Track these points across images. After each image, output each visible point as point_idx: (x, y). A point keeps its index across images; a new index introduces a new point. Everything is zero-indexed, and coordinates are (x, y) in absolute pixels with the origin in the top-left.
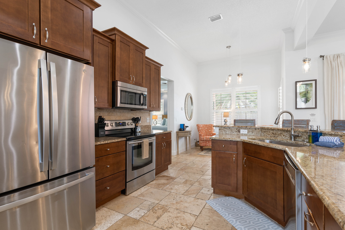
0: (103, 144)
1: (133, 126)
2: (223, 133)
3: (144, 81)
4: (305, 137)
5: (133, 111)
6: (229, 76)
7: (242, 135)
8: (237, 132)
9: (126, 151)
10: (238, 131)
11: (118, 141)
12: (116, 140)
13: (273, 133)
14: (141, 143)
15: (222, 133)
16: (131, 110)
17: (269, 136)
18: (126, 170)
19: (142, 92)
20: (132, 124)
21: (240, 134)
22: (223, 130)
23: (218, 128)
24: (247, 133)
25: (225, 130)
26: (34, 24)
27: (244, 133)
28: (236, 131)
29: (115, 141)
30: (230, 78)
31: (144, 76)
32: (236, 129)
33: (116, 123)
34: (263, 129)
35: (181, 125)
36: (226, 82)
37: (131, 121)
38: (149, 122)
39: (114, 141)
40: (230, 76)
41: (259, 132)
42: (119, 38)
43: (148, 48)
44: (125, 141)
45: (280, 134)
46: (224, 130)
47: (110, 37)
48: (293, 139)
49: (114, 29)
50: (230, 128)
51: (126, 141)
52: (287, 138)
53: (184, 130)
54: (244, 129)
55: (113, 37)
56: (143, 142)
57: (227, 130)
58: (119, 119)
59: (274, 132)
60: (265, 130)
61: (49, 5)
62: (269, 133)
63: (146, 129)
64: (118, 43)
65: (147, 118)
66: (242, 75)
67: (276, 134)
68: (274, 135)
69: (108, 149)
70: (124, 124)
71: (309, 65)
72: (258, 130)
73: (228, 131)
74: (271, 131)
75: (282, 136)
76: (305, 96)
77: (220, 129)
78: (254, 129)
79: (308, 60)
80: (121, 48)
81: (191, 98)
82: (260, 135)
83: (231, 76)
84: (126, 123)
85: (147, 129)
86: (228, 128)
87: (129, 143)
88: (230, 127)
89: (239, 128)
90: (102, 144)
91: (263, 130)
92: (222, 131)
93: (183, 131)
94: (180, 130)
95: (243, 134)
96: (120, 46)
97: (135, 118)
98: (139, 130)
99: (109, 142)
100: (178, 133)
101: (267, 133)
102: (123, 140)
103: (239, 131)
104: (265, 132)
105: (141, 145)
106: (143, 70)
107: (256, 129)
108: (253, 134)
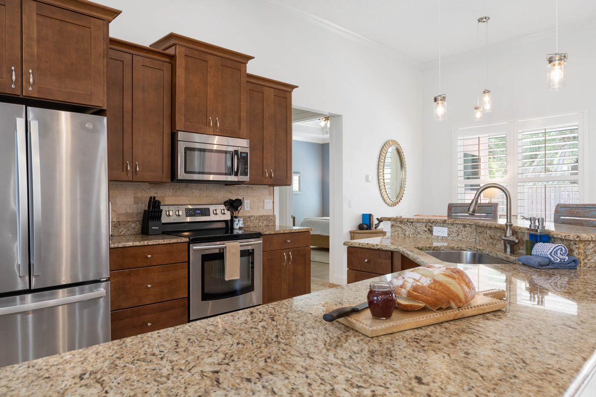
0: (138, 246)
1: (227, 216)
2: (398, 234)
3: (244, 125)
5: (229, 186)
6: (484, 92)
7: (436, 238)
8: (426, 231)
9: (189, 262)
10: (429, 230)
11: (170, 242)
12: (167, 241)
14: (223, 249)
15: (396, 233)
16: (226, 185)
17: (486, 242)
18: (189, 297)
19: (236, 149)
20: (223, 211)
21: (433, 237)
22: (398, 228)
23: (389, 223)
24: (447, 236)
25: (403, 228)
26: (13, 68)
27: (440, 234)
28: (425, 229)
29: (164, 243)
30: (487, 98)
31: (243, 114)
32: (424, 225)
33: (187, 210)
34: (478, 226)
35: (364, 216)
36: (476, 108)
37: (223, 207)
38: (271, 208)
39: (161, 242)
40: (486, 92)
41: (472, 233)
42: (183, 49)
43: (253, 58)
44: (187, 244)
46: (400, 227)
47: (167, 52)
48: (508, 250)
49: (171, 36)
50: (412, 223)
51: (189, 243)
53: (370, 229)
54: (440, 226)
55: (171, 51)
56: (226, 247)
57: (406, 228)
58: (197, 203)
59: (493, 233)
61: (35, 35)
63: (263, 223)
64: (180, 62)
65: (265, 201)
66: (444, 99)
67: (494, 238)
69: (149, 256)
70: (206, 212)
72: (470, 229)
73: (409, 230)
74: (488, 232)
77: (392, 226)
78: (461, 227)
79: (559, 60)
80: (187, 69)
81: (399, 152)
82: (474, 240)
83: (489, 92)
84: (209, 211)
85: (265, 223)
86: (409, 224)
87: (194, 248)
88: (412, 221)
89: (430, 224)
90: (136, 246)
91: (478, 230)
92: (398, 231)
93: (367, 229)
94: (361, 227)
95: (438, 237)
96: (184, 65)
97: (232, 200)
98: (238, 224)
99: (150, 244)
100: (353, 234)
102: (182, 241)
103: (431, 231)
104: (480, 233)
105: (223, 253)
106: (242, 103)
107: (464, 226)
108: (460, 237)
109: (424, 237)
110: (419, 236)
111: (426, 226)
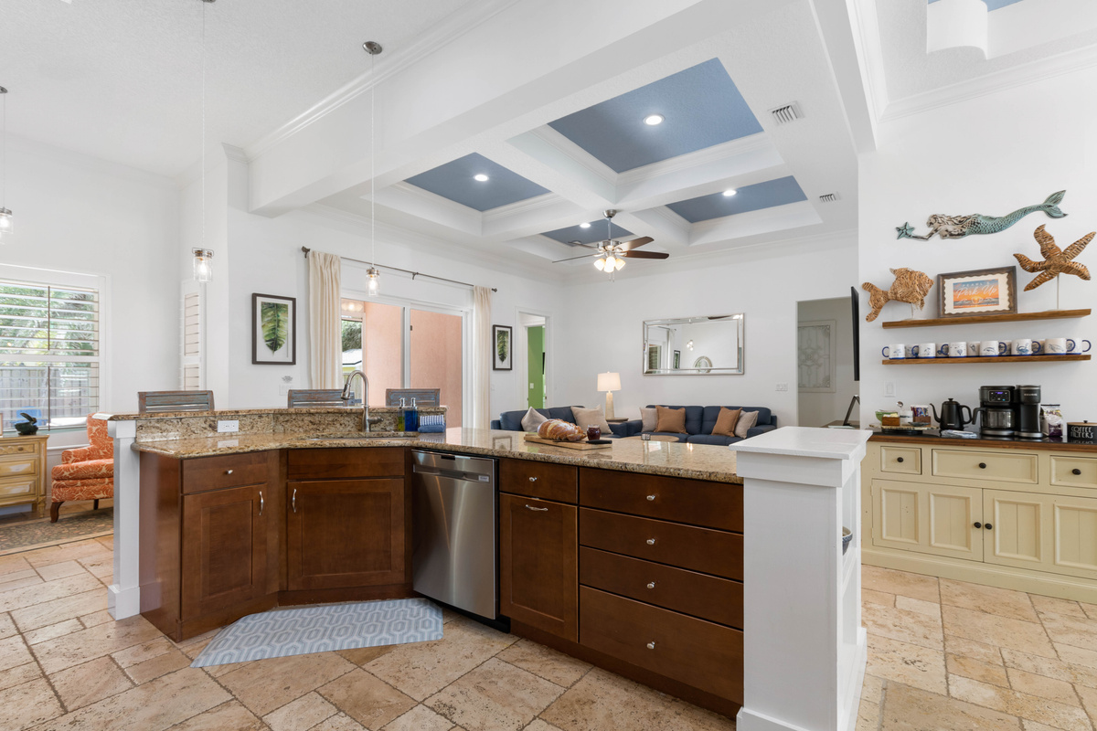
4: (388, 422)
7: (224, 436)
8: (205, 429)
10: (210, 426)
13: (311, 422)
17: (301, 430)
21: (217, 435)
22: (153, 430)
23: (133, 422)
24: (237, 430)
25: (163, 428)
27: (228, 430)
28: (204, 425)
32: (202, 420)
34: (281, 414)
41: (269, 423)
45: (333, 421)
46: (157, 428)
52: (349, 428)
54: (228, 419)
57: (170, 428)
59: (317, 418)
60: (287, 418)
62: (301, 423)
67: (320, 423)
68: (315, 426)
71: (377, 281)
72: (267, 419)
73: (175, 429)
74: (307, 419)
75: (338, 425)
76: (274, 333)
77: (140, 427)
78: (256, 417)
82: (273, 430)
86: (175, 421)
89: (212, 418)
91: (281, 418)
92: (153, 433)
95: (225, 433)
101: (294, 422)
103: (214, 428)
104: (287, 421)
107: (260, 416)
108: (255, 430)
109: (202, 436)
110: (193, 436)
111: (205, 422)
